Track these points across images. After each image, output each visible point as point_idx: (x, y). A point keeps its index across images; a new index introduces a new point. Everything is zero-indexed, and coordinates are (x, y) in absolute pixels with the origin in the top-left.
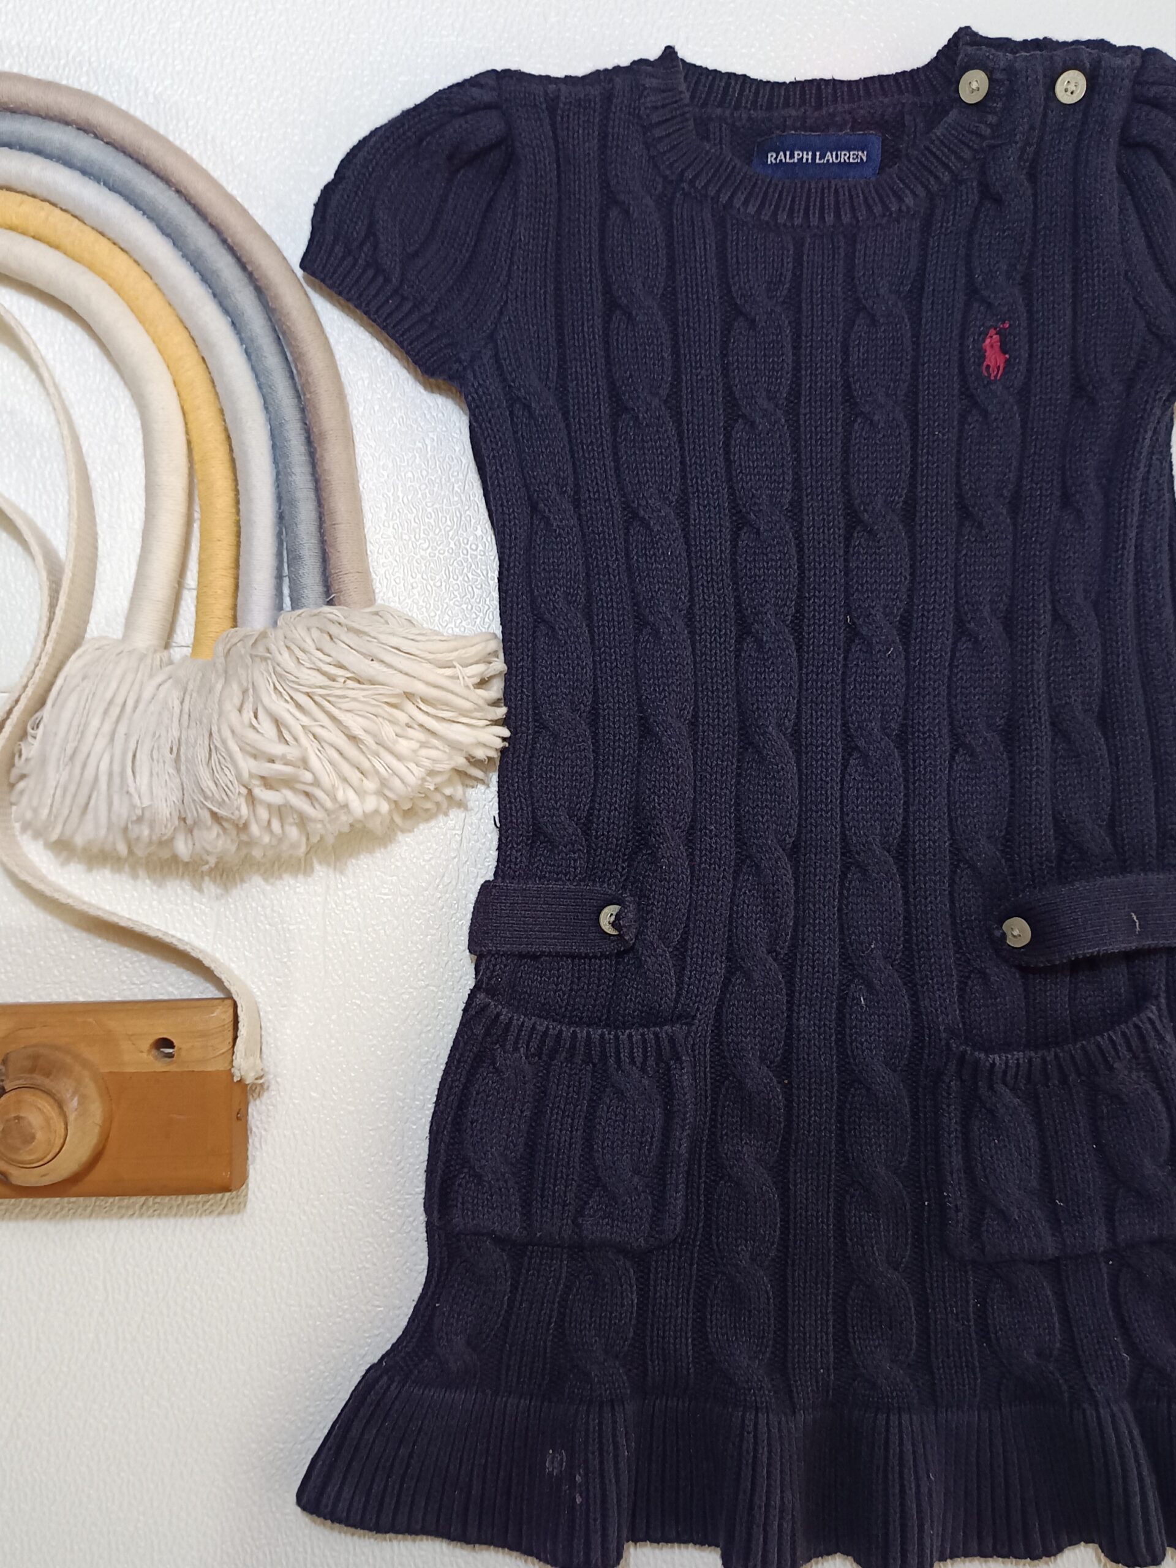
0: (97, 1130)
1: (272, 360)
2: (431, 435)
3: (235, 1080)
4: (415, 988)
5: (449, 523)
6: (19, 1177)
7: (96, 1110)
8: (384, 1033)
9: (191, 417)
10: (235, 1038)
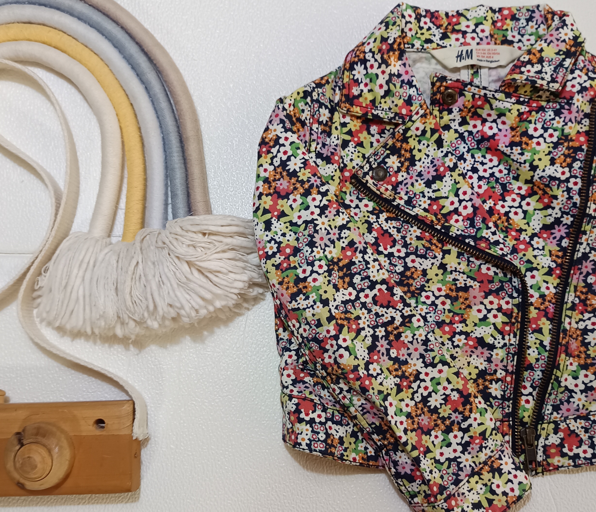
0: (67, 463)
1: (164, 104)
3: (134, 438)
6: (30, 485)
7: (67, 454)
9: (124, 130)
10: (134, 419)
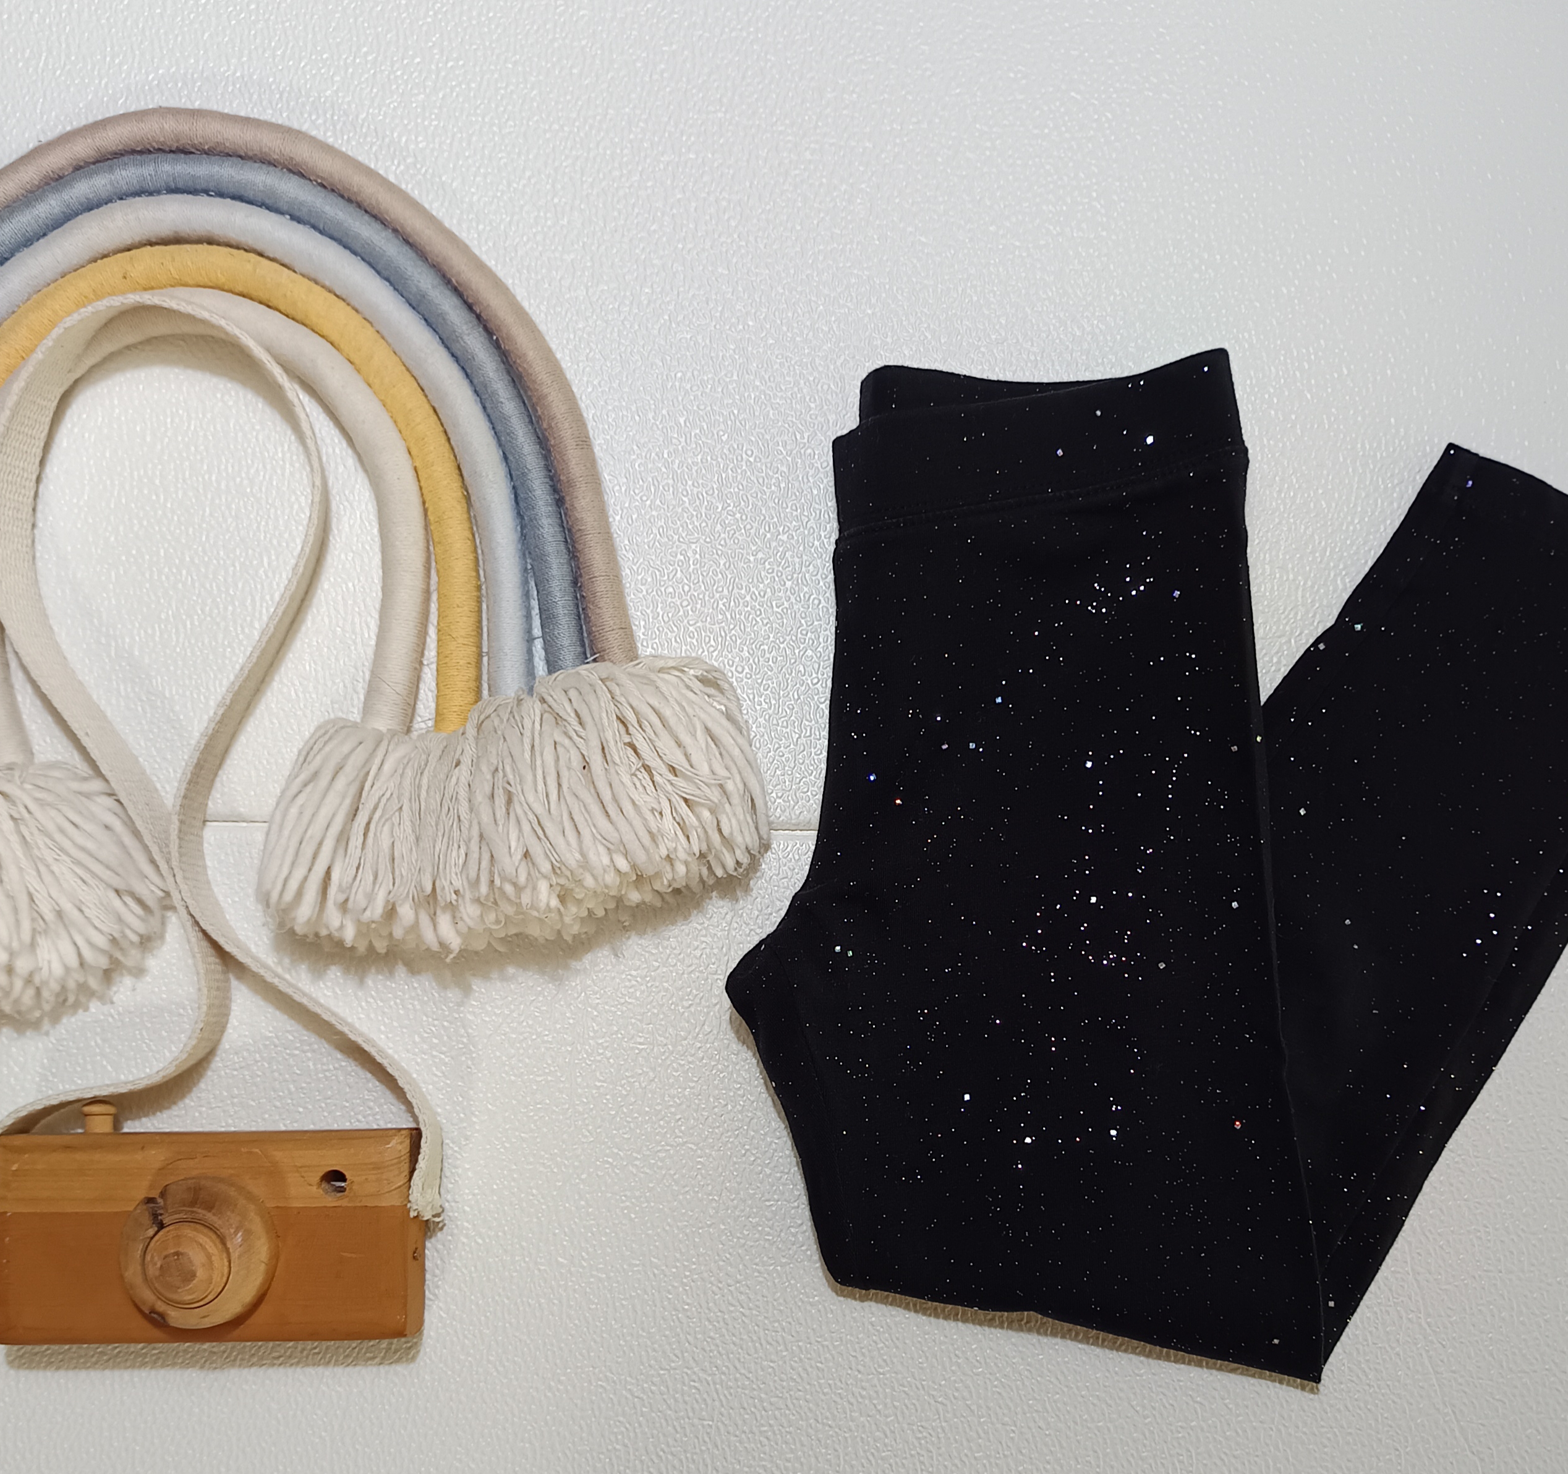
2: (693, 546)
4: (672, 1146)
5: (712, 642)
8: (637, 1194)
